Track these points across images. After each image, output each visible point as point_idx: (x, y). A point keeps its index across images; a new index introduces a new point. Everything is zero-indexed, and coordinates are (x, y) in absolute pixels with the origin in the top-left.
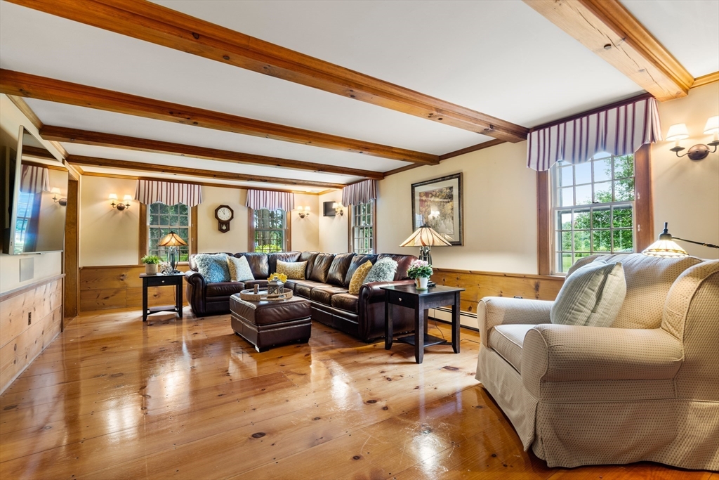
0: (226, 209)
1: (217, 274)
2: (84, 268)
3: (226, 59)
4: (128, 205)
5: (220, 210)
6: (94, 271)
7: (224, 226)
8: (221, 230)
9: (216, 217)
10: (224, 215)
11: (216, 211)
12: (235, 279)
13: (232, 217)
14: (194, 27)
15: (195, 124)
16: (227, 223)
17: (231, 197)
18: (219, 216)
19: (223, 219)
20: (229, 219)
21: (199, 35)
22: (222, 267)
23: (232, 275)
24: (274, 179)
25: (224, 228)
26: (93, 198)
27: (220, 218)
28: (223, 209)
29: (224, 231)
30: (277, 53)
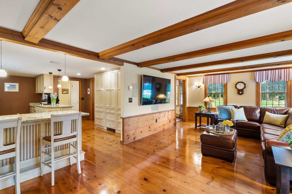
0: (241, 83)
1: (224, 115)
2: (189, 107)
3: (144, 46)
4: (200, 86)
5: (238, 84)
6: (191, 108)
7: (240, 92)
8: (239, 93)
9: (236, 87)
10: (240, 86)
11: (236, 85)
12: (233, 119)
13: (245, 87)
14: (132, 43)
15: (177, 60)
16: (242, 90)
17: (245, 77)
18: (237, 87)
19: (240, 89)
20: (243, 88)
21: (134, 44)
22: (228, 112)
23: (232, 117)
24: (260, 65)
25: (241, 93)
26: (191, 85)
27: (238, 88)
28: (240, 83)
29: (240, 94)
30: (152, 36)
